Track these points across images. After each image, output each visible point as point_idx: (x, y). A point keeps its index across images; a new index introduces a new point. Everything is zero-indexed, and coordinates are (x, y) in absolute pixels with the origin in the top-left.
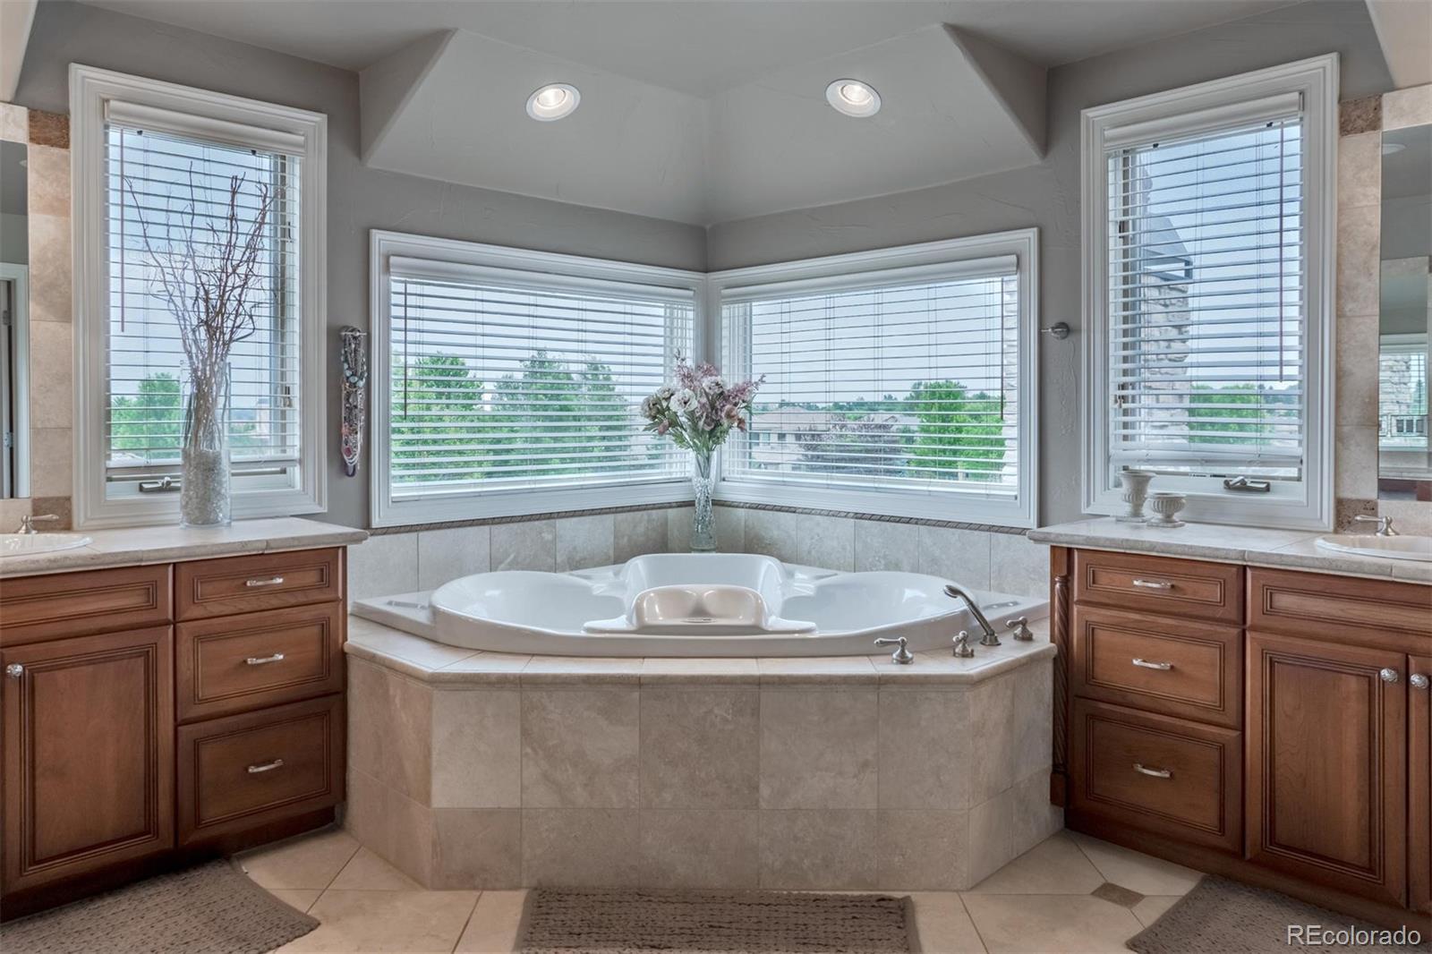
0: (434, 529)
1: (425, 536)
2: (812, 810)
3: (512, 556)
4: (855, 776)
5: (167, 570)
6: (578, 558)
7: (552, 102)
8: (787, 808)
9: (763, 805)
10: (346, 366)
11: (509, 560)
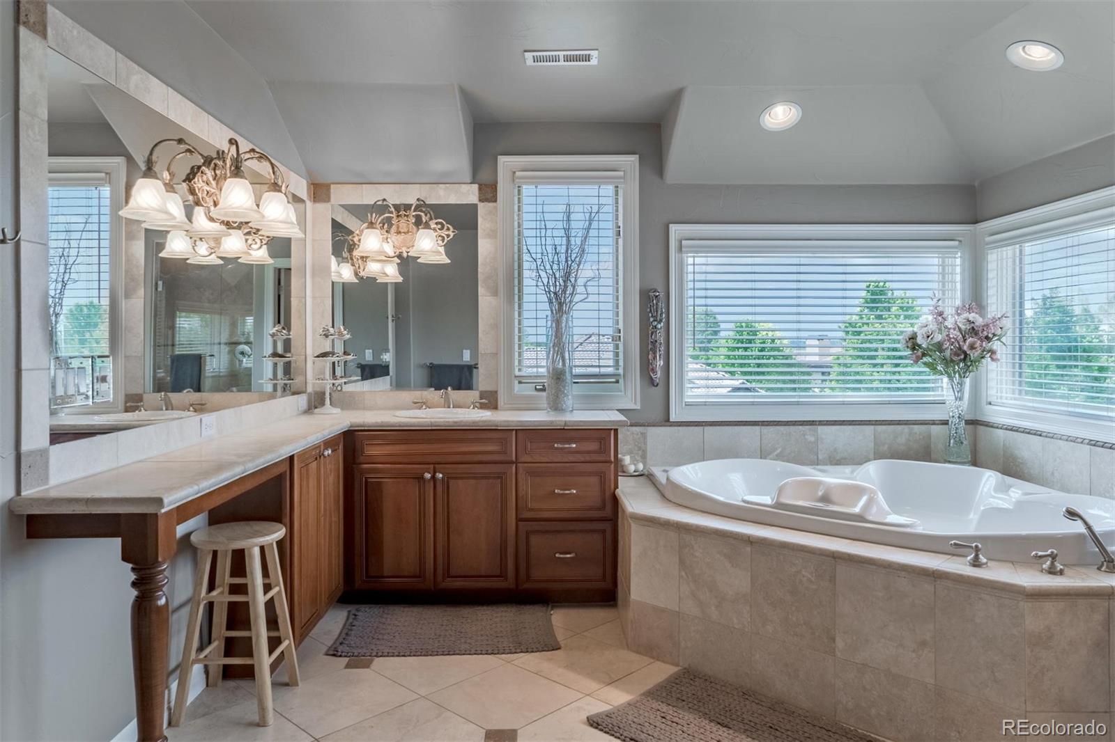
0: (715, 425)
1: (708, 429)
2: (877, 669)
3: (779, 451)
4: (914, 651)
5: (512, 434)
6: (838, 458)
7: (781, 116)
8: (857, 661)
9: (838, 654)
10: (650, 315)
11: (776, 453)
